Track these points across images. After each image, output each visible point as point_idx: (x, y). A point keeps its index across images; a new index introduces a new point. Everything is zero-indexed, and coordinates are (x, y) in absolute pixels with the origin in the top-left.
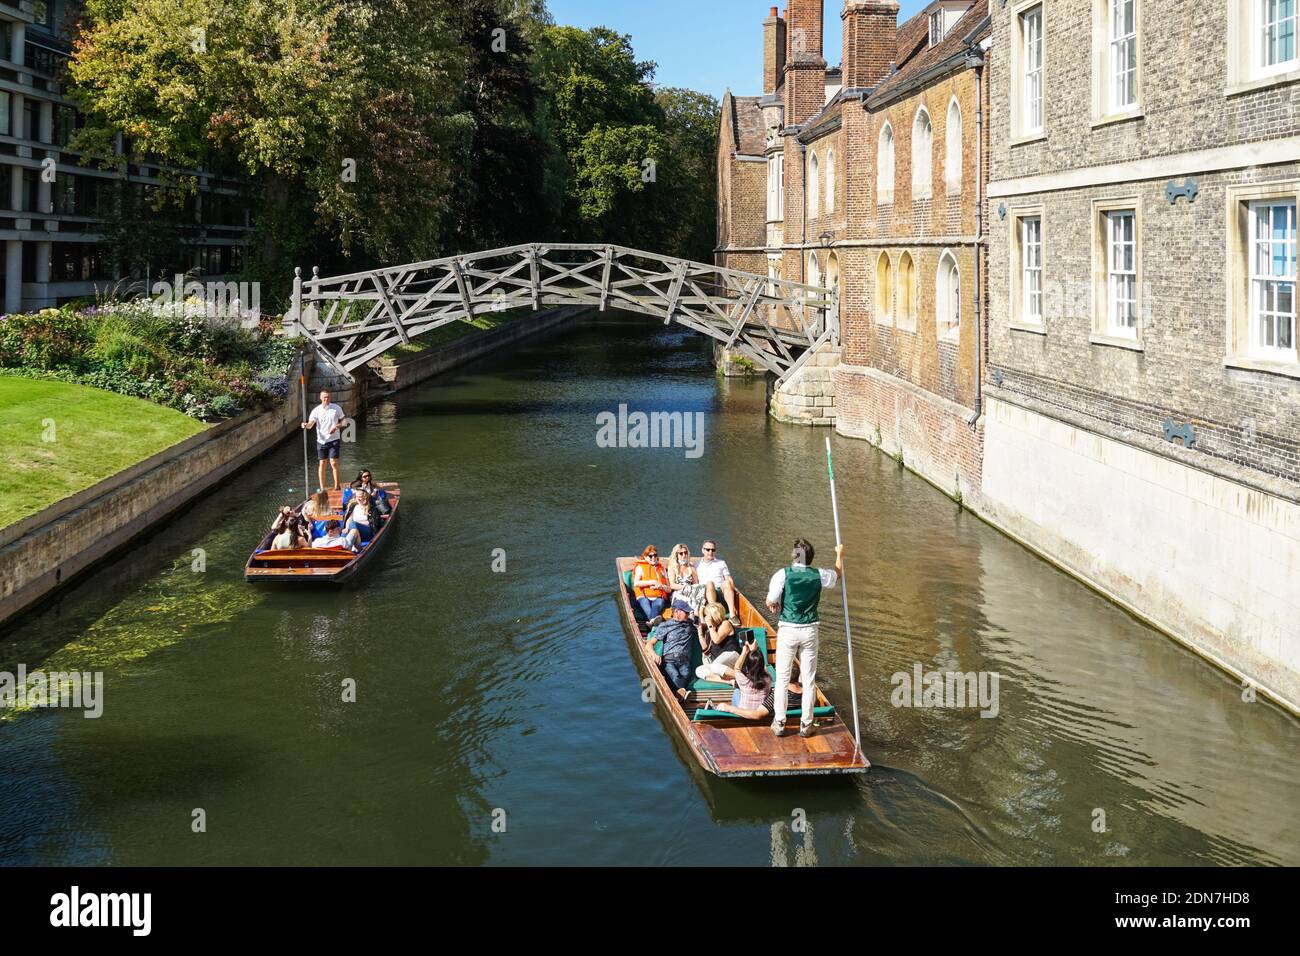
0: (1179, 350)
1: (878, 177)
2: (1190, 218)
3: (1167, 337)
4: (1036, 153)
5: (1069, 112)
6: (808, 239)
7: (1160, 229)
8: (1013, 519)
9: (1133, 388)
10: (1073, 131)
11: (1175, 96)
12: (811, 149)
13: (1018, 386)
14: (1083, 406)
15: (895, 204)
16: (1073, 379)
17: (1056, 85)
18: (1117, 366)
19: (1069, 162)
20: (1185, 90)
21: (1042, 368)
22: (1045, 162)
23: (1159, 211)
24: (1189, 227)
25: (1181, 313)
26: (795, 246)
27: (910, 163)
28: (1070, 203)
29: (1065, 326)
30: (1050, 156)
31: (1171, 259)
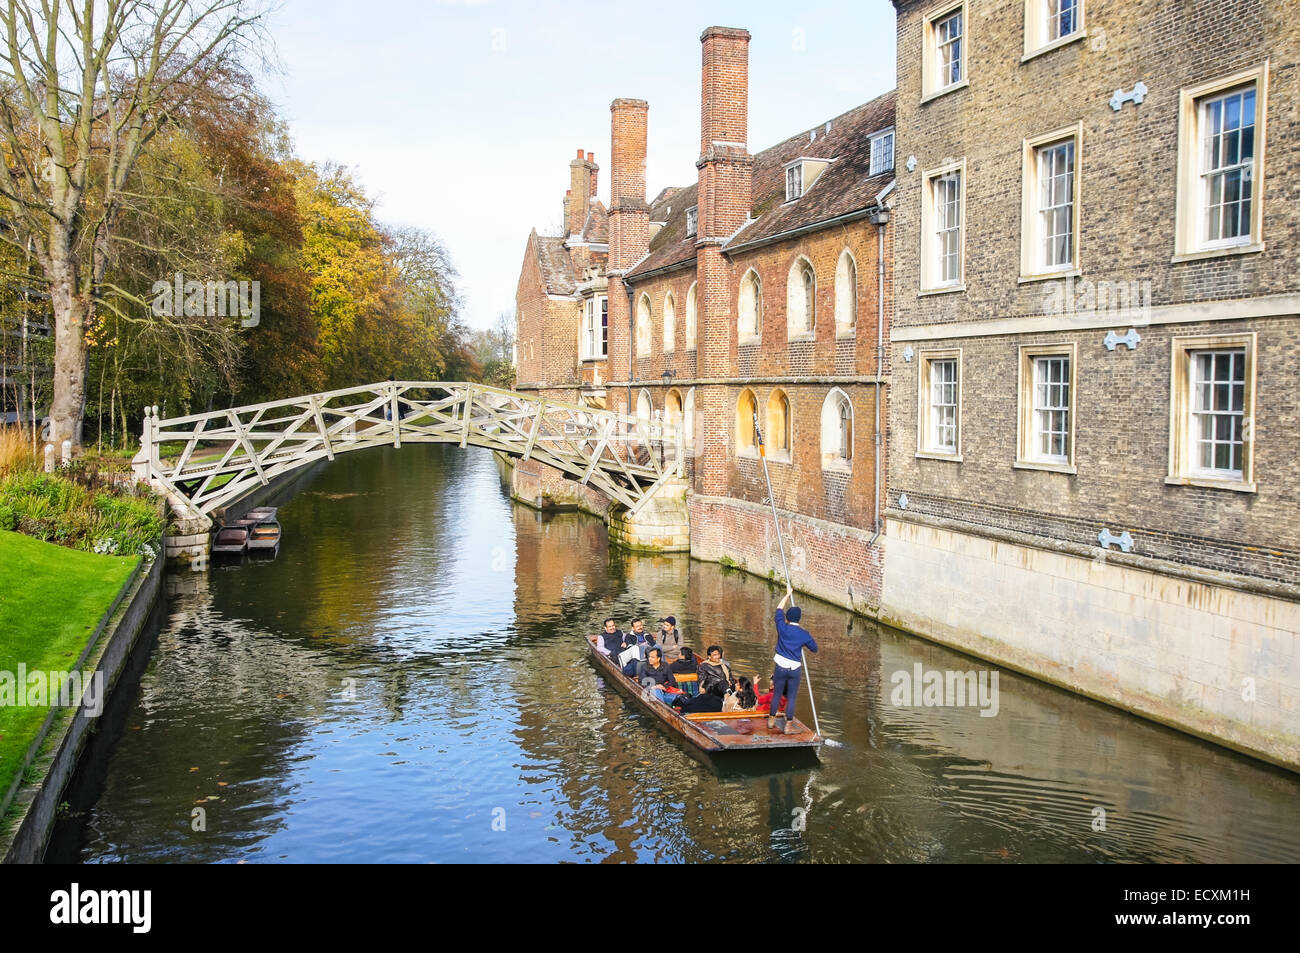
0: (1115, 472)
1: (739, 320)
2: (1131, 363)
3: (1103, 462)
4: (954, 304)
5: (992, 268)
6: (635, 376)
7: (1097, 371)
8: (922, 624)
9: (1063, 505)
10: (997, 285)
11: (1116, 261)
12: (641, 293)
13: (927, 508)
14: (1006, 523)
15: (763, 346)
16: (994, 500)
17: (977, 244)
18: (1046, 487)
19: (992, 312)
20: (1126, 255)
21: (955, 491)
22: (962, 311)
23: (1096, 357)
24: (1128, 369)
25: (1119, 442)
26: (620, 384)
27: (784, 308)
28: (992, 348)
29: (984, 455)
30: (968, 306)
31: (1109, 397)
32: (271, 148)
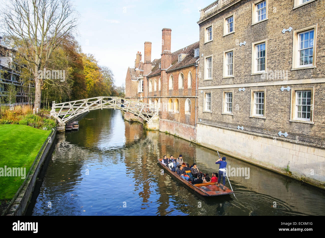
0: (241, 115)
1: (169, 85)
2: (243, 94)
3: (238, 113)
4: (210, 82)
5: (218, 75)
6: (149, 96)
7: (237, 96)
8: (204, 144)
9: (231, 121)
10: (219, 79)
11: (241, 74)
12: (150, 80)
13: (205, 122)
14: (220, 124)
15: (174, 90)
16: (218, 120)
17: (215, 71)
18: (228, 118)
19: (218, 84)
20: (243, 74)
21: (211, 118)
22: (212, 84)
23: (237, 93)
24: (243, 95)
25: (241, 109)
26: (146, 97)
27: (178, 83)
28: (218, 91)
29: (216, 111)
30: (213, 83)
31: (239, 100)
32: (78, 51)
